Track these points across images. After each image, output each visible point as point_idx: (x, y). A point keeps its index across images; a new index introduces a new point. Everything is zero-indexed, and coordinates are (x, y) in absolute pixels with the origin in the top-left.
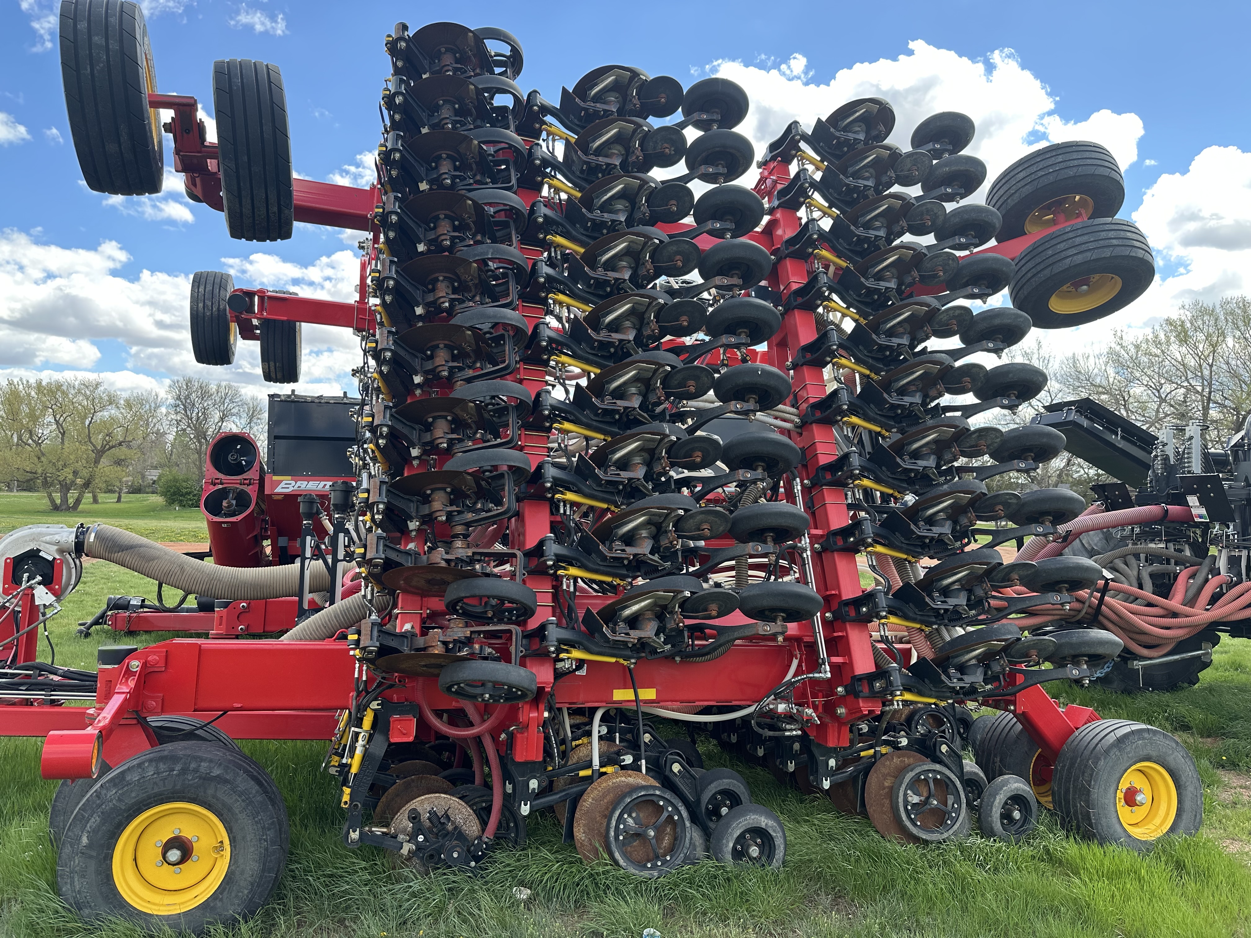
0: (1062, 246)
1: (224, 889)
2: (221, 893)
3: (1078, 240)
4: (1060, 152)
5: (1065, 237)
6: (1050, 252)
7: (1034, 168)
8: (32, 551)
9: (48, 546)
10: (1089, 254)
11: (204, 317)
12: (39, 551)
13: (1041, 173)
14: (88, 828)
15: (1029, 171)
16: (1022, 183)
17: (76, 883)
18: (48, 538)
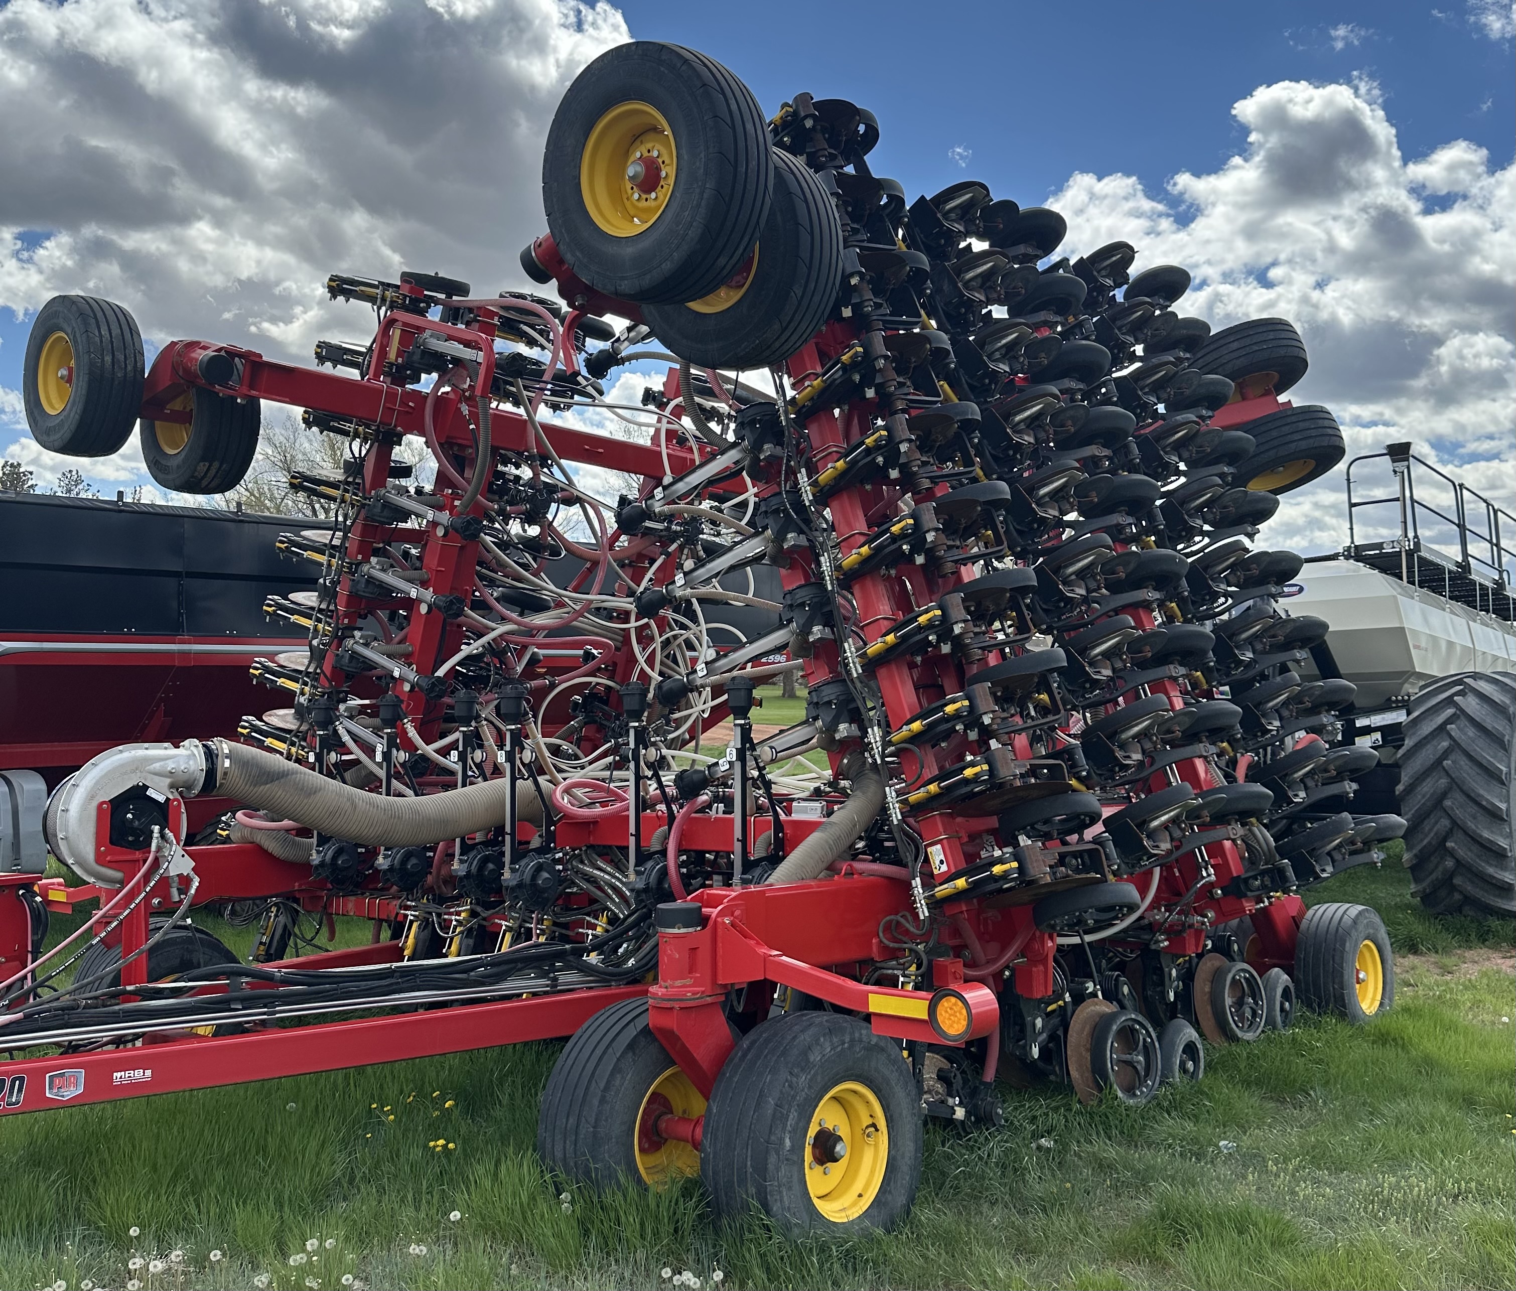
0: (1286, 429)
1: (890, 1179)
2: (888, 1184)
3: (1302, 425)
4: (1270, 328)
5: (1289, 420)
6: (1274, 434)
7: (1248, 341)
8: (135, 788)
9: (157, 778)
10: (1311, 441)
11: (113, 379)
12: (146, 787)
13: (1256, 348)
14: (789, 1128)
15: (1243, 343)
16: (1236, 354)
17: (785, 1199)
18: (157, 766)
